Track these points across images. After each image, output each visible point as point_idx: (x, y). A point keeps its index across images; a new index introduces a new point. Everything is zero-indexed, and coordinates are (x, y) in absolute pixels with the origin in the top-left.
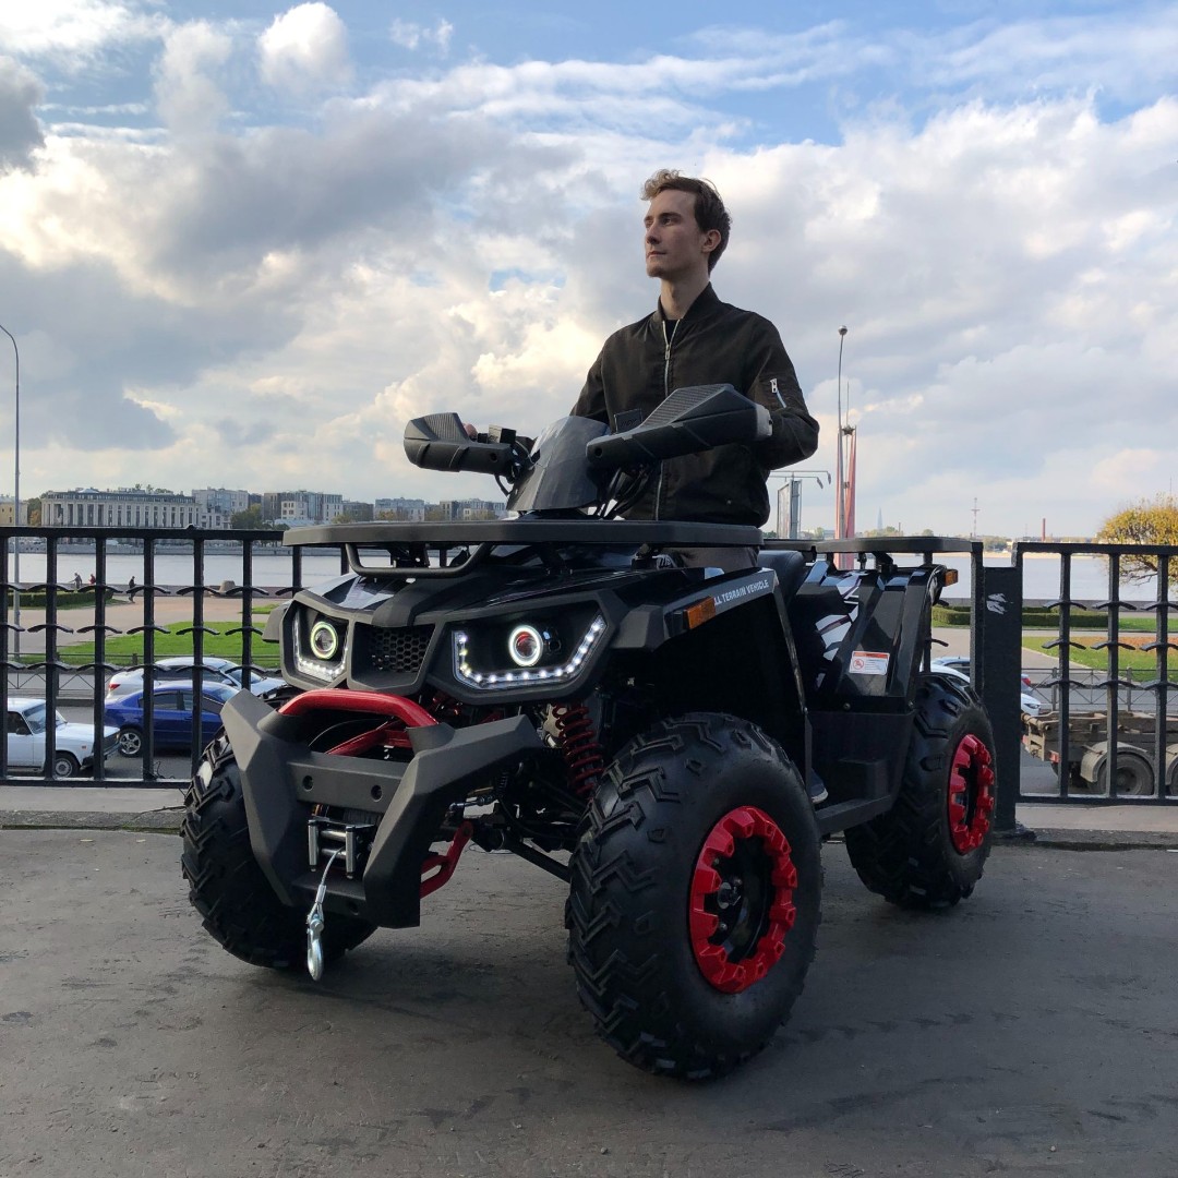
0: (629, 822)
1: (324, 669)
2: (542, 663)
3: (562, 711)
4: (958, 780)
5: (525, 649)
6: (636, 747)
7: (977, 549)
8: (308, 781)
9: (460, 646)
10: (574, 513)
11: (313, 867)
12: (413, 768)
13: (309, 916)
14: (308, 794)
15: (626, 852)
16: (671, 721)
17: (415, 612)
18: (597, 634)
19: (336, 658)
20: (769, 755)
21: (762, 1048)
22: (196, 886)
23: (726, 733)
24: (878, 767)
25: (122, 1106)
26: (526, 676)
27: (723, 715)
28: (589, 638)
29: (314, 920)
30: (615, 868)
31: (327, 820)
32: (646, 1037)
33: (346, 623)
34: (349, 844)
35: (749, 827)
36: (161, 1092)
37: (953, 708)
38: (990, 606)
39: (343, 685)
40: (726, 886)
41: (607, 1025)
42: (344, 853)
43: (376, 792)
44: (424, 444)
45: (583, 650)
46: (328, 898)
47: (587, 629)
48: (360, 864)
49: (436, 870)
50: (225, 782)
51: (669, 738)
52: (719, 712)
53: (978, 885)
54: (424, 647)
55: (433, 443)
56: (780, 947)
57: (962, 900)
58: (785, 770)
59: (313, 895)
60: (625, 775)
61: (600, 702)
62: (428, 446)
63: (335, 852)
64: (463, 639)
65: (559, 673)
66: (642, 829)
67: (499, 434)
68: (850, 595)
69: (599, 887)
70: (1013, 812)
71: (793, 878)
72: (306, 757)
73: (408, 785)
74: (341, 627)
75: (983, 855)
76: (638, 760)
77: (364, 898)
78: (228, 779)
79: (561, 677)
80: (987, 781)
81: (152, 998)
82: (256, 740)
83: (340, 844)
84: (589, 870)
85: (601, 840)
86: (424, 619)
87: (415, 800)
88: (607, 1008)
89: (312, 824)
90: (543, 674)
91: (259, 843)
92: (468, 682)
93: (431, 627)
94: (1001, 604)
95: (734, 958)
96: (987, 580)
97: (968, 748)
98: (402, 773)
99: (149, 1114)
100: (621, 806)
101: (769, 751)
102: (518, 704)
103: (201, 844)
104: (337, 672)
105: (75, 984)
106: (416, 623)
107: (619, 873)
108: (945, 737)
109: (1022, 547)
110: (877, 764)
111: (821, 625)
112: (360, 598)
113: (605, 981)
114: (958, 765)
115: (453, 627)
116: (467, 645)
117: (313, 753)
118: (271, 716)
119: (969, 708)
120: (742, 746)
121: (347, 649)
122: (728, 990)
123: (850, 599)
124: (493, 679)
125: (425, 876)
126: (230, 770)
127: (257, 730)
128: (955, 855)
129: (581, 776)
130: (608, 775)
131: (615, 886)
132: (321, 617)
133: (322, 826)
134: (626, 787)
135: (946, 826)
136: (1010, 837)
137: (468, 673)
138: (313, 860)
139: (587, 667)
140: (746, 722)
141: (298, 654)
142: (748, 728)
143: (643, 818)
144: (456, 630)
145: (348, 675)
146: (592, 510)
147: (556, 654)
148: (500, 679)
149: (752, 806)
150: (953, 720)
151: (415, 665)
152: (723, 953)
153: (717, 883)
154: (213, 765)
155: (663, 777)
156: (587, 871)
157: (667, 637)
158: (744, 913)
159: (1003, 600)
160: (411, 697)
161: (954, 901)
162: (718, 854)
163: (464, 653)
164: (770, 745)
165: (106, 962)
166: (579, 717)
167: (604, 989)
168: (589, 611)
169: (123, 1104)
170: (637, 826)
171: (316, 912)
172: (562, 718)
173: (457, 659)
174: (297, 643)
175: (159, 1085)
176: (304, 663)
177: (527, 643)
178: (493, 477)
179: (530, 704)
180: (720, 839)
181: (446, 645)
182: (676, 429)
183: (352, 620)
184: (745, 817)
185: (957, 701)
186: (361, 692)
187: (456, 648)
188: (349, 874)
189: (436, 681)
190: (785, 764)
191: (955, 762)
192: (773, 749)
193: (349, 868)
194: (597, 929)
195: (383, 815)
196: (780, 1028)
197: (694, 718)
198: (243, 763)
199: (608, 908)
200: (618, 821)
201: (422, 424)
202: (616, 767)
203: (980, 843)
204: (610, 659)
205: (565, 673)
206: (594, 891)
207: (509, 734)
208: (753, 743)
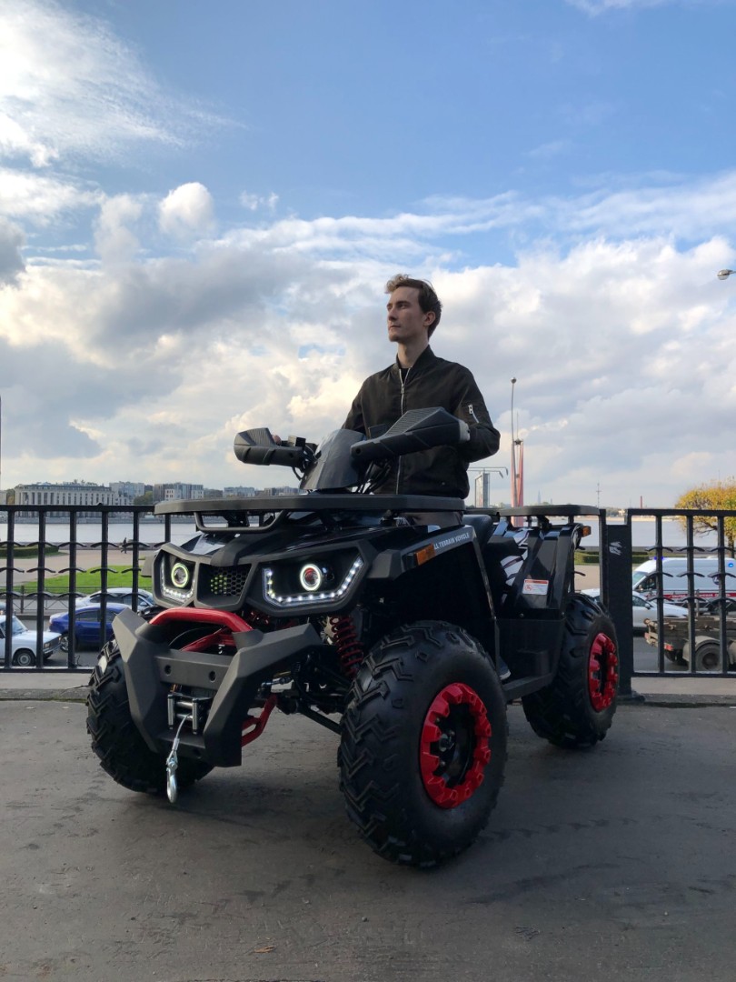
0: (379, 694)
1: (180, 595)
2: (322, 589)
3: (336, 620)
4: (594, 663)
5: (310, 580)
6: (383, 643)
7: (602, 514)
8: (168, 669)
9: (268, 578)
10: (344, 491)
11: (171, 726)
12: (236, 658)
13: (168, 760)
14: (167, 677)
15: (377, 715)
16: (407, 626)
17: (239, 556)
18: (357, 569)
19: (188, 587)
20: (472, 649)
21: (469, 845)
22: (96, 739)
23: (443, 634)
24: (543, 655)
25: (41, 890)
26: (311, 597)
27: (440, 622)
28: (353, 572)
29: (171, 762)
30: (369, 726)
31: (181, 695)
32: (392, 840)
33: (194, 564)
34: (194, 711)
35: (459, 697)
36: (68, 880)
37: (590, 616)
38: (612, 550)
39: (192, 605)
40: (444, 736)
41: (366, 832)
42: (191, 717)
43: (212, 676)
44: (247, 448)
45: (348, 580)
46: (180, 746)
47: (351, 566)
48: (201, 724)
49: (253, 727)
50: (116, 670)
51: (405, 637)
52: (437, 620)
53: (609, 732)
54: (244, 579)
55: (253, 447)
56: (480, 777)
57: (599, 742)
58: (482, 658)
59: (171, 744)
60: (376, 662)
61: (361, 614)
62: (249, 449)
63: (185, 716)
64: (270, 574)
65: (333, 595)
66: (388, 699)
67: (294, 441)
68: (522, 543)
69: (359, 738)
70: (629, 683)
71: (489, 730)
72: (167, 653)
73: (233, 671)
74: (191, 566)
75: (612, 711)
76: (385, 652)
77: (204, 747)
78: (117, 668)
79: (335, 598)
80: (613, 663)
81: (64, 815)
82: (134, 642)
83: (188, 711)
84: (353, 727)
85: (361, 707)
86: (244, 560)
87: (238, 681)
88: (366, 820)
89: (170, 698)
90: (323, 596)
91: (135, 710)
92: (273, 602)
93: (249, 566)
94: (619, 549)
95: (450, 785)
96: (609, 533)
97: (600, 642)
98: (229, 663)
99: (59, 897)
100: (374, 684)
101: (471, 646)
102: (307, 616)
103: (99, 711)
104: (188, 596)
105: (15, 806)
106: (239, 563)
107: (373, 729)
108: (586, 635)
109: (632, 512)
110: (542, 653)
111: (504, 562)
112: (204, 548)
113: (364, 802)
114: (594, 653)
115: (263, 565)
116: (272, 577)
117: (172, 650)
118: (145, 625)
119: (600, 616)
120: (454, 643)
121: (195, 582)
122: (447, 806)
123: (522, 545)
124: (289, 600)
125: (245, 732)
126: (118, 662)
127: (135, 635)
128: (594, 713)
129: (348, 664)
130: (365, 663)
131: (371, 737)
132: (178, 560)
133: (177, 699)
134: (377, 671)
135: (587, 694)
136: (629, 700)
137: (273, 596)
138: (171, 721)
139: (351, 591)
140: (456, 627)
141: (163, 585)
142: (457, 631)
143: (388, 693)
144: (265, 568)
145: (195, 598)
146: (354, 489)
147: (331, 583)
149: (460, 682)
150: (590, 623)
151: (239, 591)
152: (443, 782)
153: (438, 734)
154: (108, 658)
155: (402, 664)
156: (352, 728)
157: (403, 570)
158: (456, 754)
159: (619, 546)
160: (237, 612)
161: (593, 742)
162: (438, 715)
163: (270, 583)
164: (472, 642)
165: (37, 790)
166: (347, 624)
167: (363, 809)
168: (352, 554)
169: (42, 890)
170: (385, 698)
171: (173, 756)
172: (335, 625)
173: (266, 587)
174: (163, 578)
175: (67, 876)
176: (167, 591)
177: (312, 576)
178: (290, 468)
179: (315, 617)
180: (440, 705)
181: (258, 577)
182: (408, 437)
183: (198, 562)
184: (456, 690)
185: (593, 611)
186: (203, 609)
187: (265, 579)
188: (194, 731)
189: (252, 602)
190: (482, 654)
191: (592, 651)
192: (474, 644)
193: (195, 727)
194: (359, 767)
195: (216, 691)
196: (482, 831)
197: (422, 625)
198: (126, 657)
199: (366, 753)
200: (372, 694)
201: (245, 435)
202: (371, 658)
203: (610, 704)
204: (366, 586)
205: (337, 595)
206: (356, 741)
207: (301, 636)
208: (461, 640)
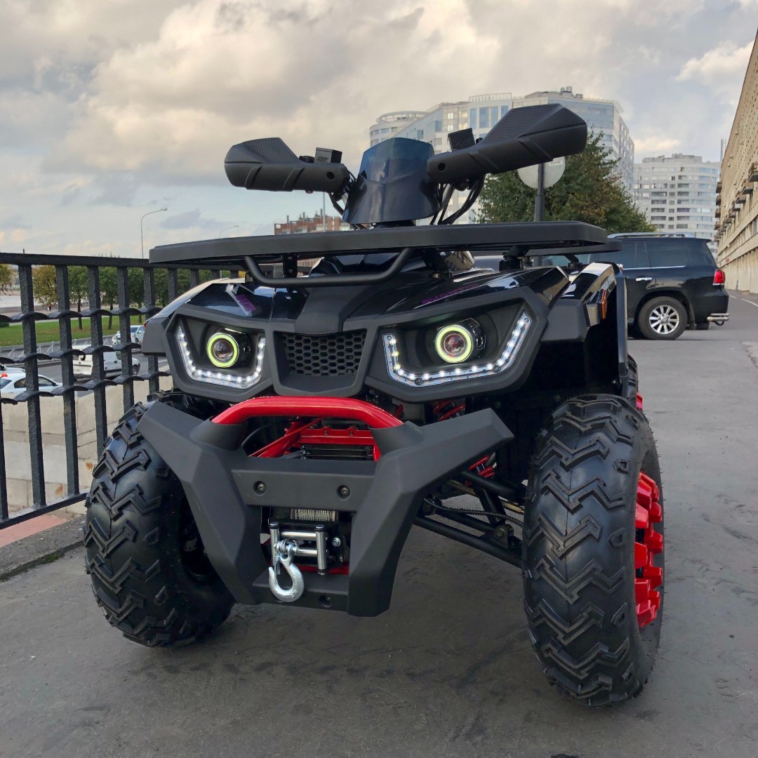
1: (229, 378)
2: (472, 359)
5: (454, 347)
8: (258, 486)
9: (390, 346)
17: (343, 317)
18: (523, 329)
26: (458, 372)
28: (516, 333)
34: (320, 544)
39: (270, 393)
42: (314, 552)
43: (341, 491)
44: (257, 167)
45: (511, 344)
47: (515, 326)
64: (393, 341)
65: (490, 367)
67: (329, 156)
77: (346, 593)
79: (493, 370)
82: (197, 451)
86: (351, 325)
89: (273, 528)
90: (475, 369)
92: (402, 380)
93: (363, 332)
104: (251, 379)
106: (345, 329)
115: (382, 330)
116: (397, 347)
118: (204, 428)
124: (426, 376)
137: (401, 373)
141: (190, 364)
144: (385, 333)
145: (275, 380)
148: (434, 376)
151: (351, 371)
157: (587, 328)
163: (396, 354)
173: (389, 360)
174: (185, 355)
176: (200, 372)
177: (456, 341)
179: (472, 400)
181: (378, 346)
186: (290, 400)
187: (388, 350)
188: (323, 571)
189: (370, 382)
193: (322, 565)
205: (497, 366)
207: (487, 428)
